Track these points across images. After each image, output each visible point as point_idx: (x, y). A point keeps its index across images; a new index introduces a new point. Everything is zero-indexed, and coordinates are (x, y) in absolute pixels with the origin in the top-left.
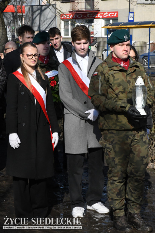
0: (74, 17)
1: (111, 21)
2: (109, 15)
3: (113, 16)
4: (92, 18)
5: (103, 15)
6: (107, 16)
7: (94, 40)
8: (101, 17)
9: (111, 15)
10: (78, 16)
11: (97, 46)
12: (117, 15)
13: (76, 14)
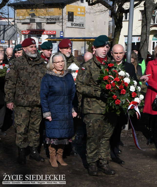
0: (30, 33)
1: (52, 36)
2: (51, 33)
3: (53, 33)
4: (40, 34)
5: (47, 32)
6: (49, 33)
8: (46, 34)
9: (52, 33)
10: (32, 33)
12: (55, 33)
13: (31, 31)
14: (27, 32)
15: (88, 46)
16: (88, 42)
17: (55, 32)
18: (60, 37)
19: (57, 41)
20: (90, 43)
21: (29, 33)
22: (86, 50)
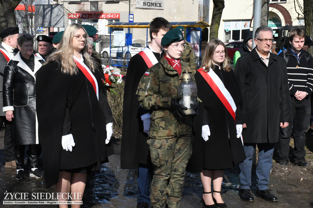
1: (114, 21)
3: (115, 17)
4: (96, 18)
5: (107, 16)
6: (110, 17)
7: (99, 37)
8: (105, 18)
10: (84, 16)
11: (102, 43)
12: (119, 16)
13: (82, 14)
14: (76, 16)
21: (79, 16)
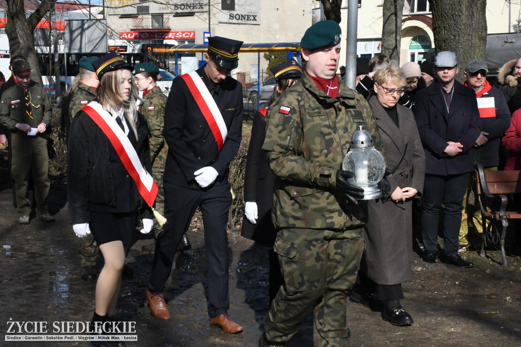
0: (138, 37)
1: (186, 43)
2: (184, 36)
3: (188, 36)
4: (161, 38)
5: (176, 35)
6: (181, 36)
8: (173, 38)
9: (186, 35)
10: (142, 36)
12: (194, 35)
13: (139, 33)
14: (131, 36)
15: (268, 62)
16: (267, 53)
17: (192, 34)
18: (202, 43)
19: (197, 53)
20: (271, 57)
21: (136, 36)
22: (263, 73)
